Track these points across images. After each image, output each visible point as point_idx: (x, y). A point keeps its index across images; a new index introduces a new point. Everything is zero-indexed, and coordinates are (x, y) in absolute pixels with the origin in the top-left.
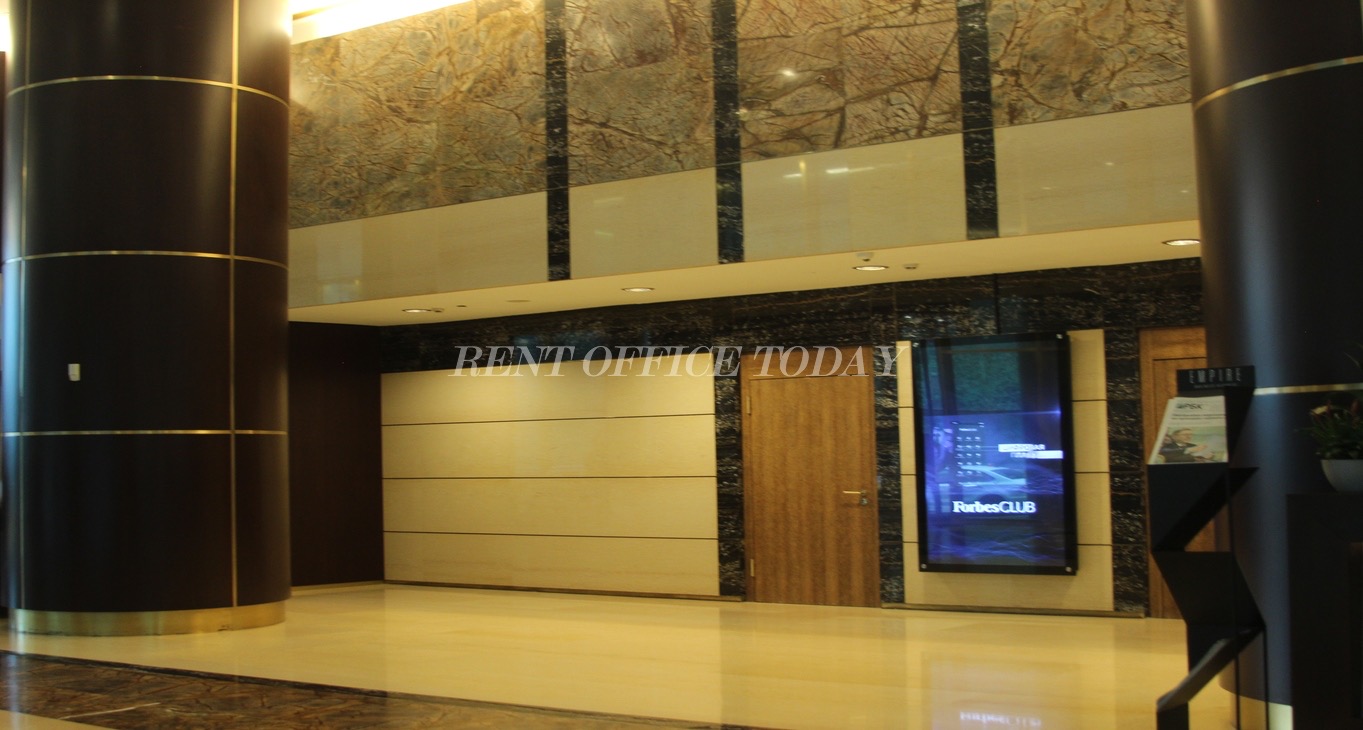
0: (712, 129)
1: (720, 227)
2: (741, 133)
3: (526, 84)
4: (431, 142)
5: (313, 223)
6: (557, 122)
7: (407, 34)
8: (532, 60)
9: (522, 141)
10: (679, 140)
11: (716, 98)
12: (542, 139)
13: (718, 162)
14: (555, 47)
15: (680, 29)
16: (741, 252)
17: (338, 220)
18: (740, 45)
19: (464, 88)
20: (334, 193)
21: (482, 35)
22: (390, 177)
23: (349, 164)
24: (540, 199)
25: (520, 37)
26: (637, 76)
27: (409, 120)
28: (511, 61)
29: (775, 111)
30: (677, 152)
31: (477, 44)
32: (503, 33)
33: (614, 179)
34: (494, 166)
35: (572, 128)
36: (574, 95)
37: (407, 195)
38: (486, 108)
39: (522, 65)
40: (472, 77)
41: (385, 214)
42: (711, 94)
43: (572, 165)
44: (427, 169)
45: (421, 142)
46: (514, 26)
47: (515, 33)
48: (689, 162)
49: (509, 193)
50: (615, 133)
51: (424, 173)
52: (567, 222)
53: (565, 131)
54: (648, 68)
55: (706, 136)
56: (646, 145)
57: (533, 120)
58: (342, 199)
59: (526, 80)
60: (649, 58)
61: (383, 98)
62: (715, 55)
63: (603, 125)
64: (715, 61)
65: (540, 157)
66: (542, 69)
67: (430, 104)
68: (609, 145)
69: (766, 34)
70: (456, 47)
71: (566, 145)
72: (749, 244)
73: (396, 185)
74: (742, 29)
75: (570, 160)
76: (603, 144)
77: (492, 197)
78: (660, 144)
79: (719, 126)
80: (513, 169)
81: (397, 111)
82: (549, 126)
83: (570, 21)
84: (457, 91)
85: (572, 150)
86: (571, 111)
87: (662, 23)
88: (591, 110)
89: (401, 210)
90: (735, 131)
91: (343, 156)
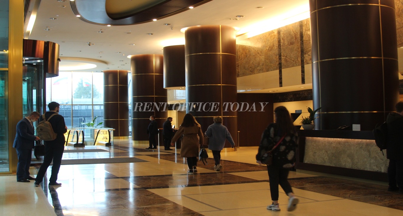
0: (300, 58)
1: (302, 77)
2: (304, 59)
3: (276, 49)
4: (263, 60)
5: (248, 75)
6: (280, 56)
7: (259, 38)
8: (276, 44)
9: (275, 60)
10: (296, 60)
11: (301, 52)
12: (278, 59)
13: (301, 64)
14: (279, 42)
15: (296, 38)
16: (304, 82)
17: (251, 74)
18: (304, 42)
19: (267, 49)
20: (250, 69)
21: (269, 38)
22: (258, 66)
23: (252, 64)
24: (278, 71)
25: (275, 39)
26: (290, 47)
27: (260, 55)
28: (273, 44)
29: (309, 55)
30: (296, 62)
31: (269, 40)
32: (272, 38)
33: (288, 67)
34: (272, 64)
35: (282, 57)
36: (282, 51)
37: (260, 70)
38: (270, 53)
39: (275, 45)
40: (268, 47)
41: (257, 73)
42: (300, 51)
43: (282, 65)
44: (263, 65)
45: (262, 60)
46: (274, 37)
47: (274, 38)
48: (297, 65)
49: (274, 70)
50: (288, 58)
51: (263, 66)
52: (282, 76)
53: (281, 58)
54: (292, 46)
55: (299, 59)
56: (292, 61)
57: (277, 56)
58: (252, 70)
59: (276, 47)
60: (292, 44)
61: (256, 50)
62: (301, 44)
63: (286, 57)
64: (301, 45)
65: (278, 63)
66: (277, 46)
67: (263, 52)
68: (287, 61)
69: (307, 40)
70: (266, 41)
71: (281, 61)
72: (306, 81)
73: (259, 68)
74: (304, 38)
75: (282, 64)
76: (286, 61)
77: (272, 71)
78: (294, 61)
79: (301, 57)
80: (274, 65)
81: (258, 53)
82: (279, 57)
83: (281, 36)
84: (266, 50)
85: (282, 62)
86: (282, 54)
87: (293, 37)
88: (284, 54)
89: (259, 73)
90: (303, 59)
91: (251, 62)
